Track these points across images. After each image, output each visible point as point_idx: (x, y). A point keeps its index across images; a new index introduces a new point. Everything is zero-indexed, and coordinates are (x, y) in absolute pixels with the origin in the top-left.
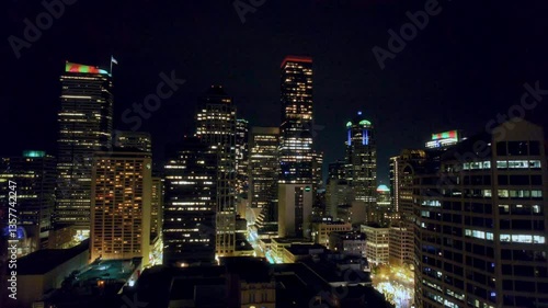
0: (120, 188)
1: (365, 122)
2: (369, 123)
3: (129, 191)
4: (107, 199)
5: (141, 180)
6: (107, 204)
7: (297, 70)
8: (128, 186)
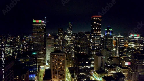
0: (59, 63)
1: (111, 29)
2: (112, 29)
3: (61, 63)
4: (56, 65)
5: (64, 60)
6: (56, 67)
7: (97, 19)
8: (61, 62)
